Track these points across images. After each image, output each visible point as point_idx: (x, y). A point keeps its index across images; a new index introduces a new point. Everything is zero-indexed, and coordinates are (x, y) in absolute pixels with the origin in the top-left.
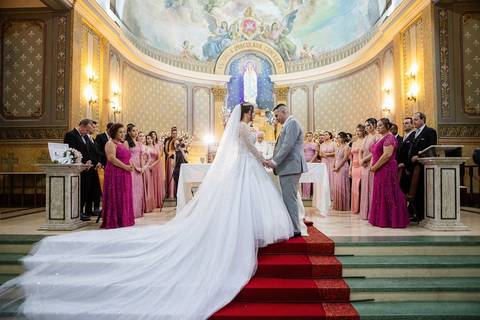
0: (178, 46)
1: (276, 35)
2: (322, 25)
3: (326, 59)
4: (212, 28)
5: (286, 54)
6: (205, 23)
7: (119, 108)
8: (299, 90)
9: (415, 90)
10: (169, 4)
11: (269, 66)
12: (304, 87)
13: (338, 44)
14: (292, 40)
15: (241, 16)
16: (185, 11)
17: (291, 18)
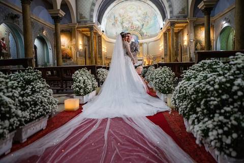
0: (115, 34)
1: (139, 29)
2: (150, 28)
3: (151, 37)
4: (123, 28)
5: (142, 34)
6: (121, 27)
7: (105, 51)
8: (145, 44)
9: (163, 48)
10: (113, 24)
11: (138, 38)
12: (146, 43)
13: (153, 33)
14: (143, 31)
15: (130, 25)
16: (116, 25)
17: (143, 25)
